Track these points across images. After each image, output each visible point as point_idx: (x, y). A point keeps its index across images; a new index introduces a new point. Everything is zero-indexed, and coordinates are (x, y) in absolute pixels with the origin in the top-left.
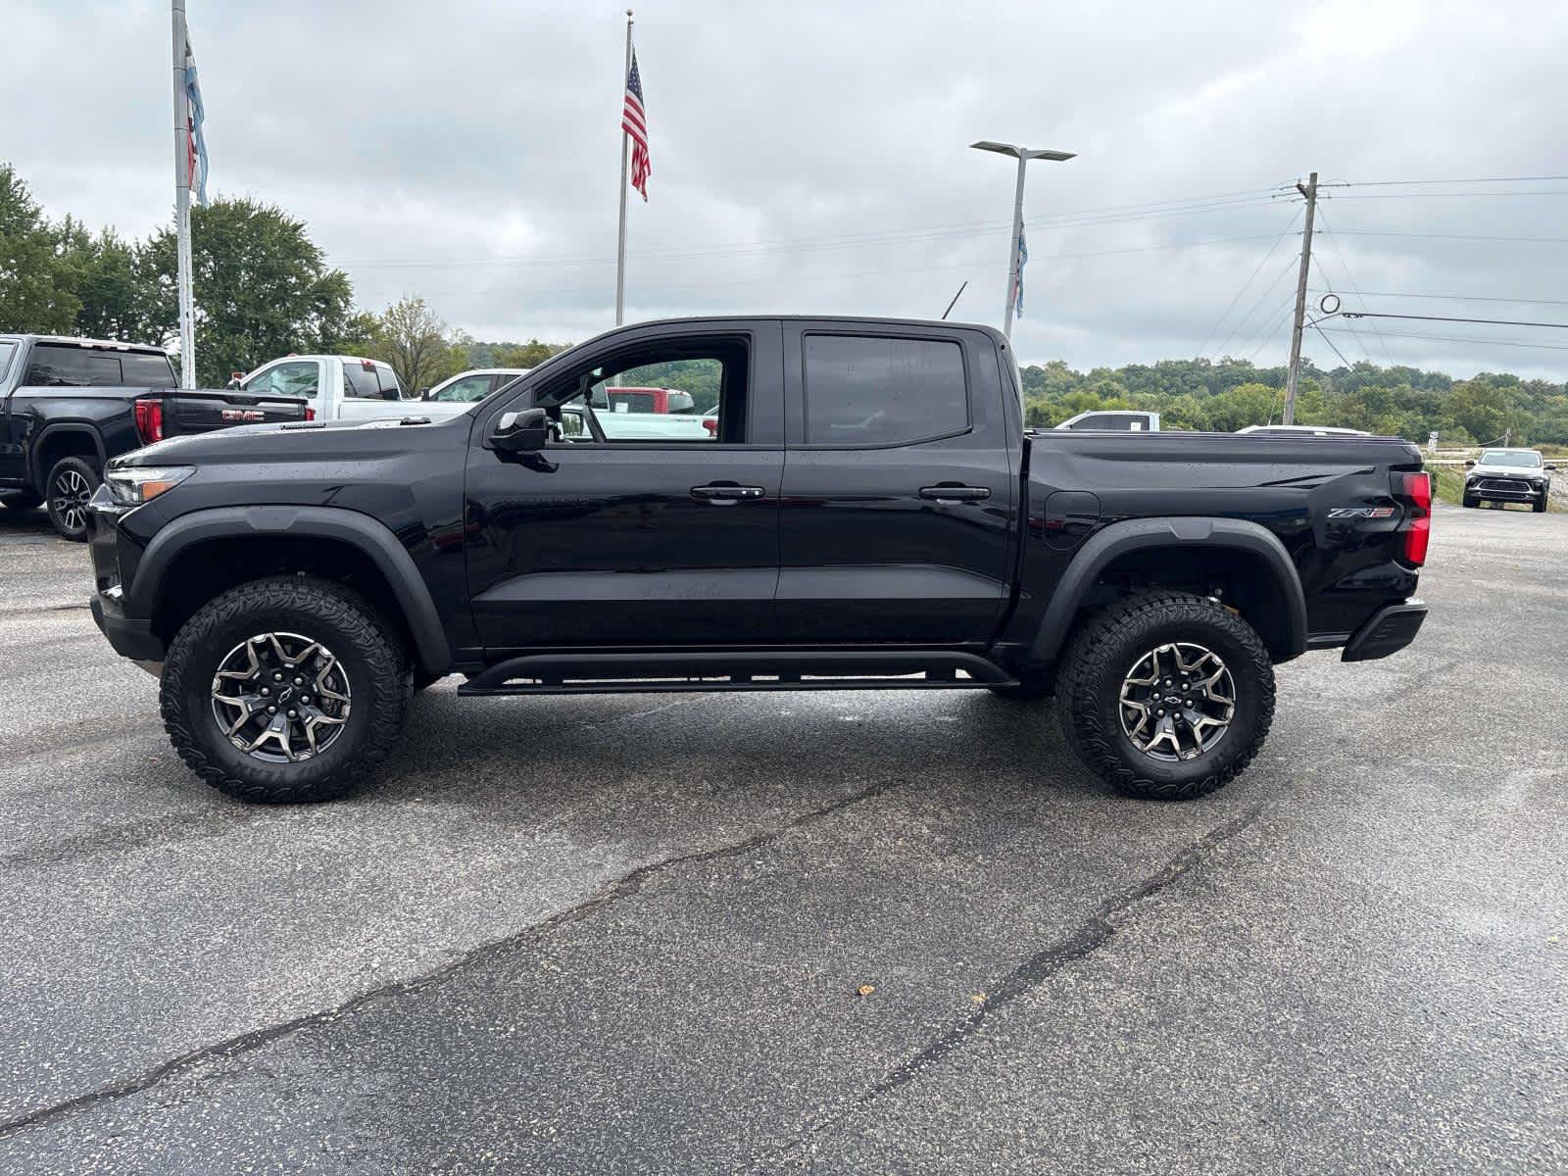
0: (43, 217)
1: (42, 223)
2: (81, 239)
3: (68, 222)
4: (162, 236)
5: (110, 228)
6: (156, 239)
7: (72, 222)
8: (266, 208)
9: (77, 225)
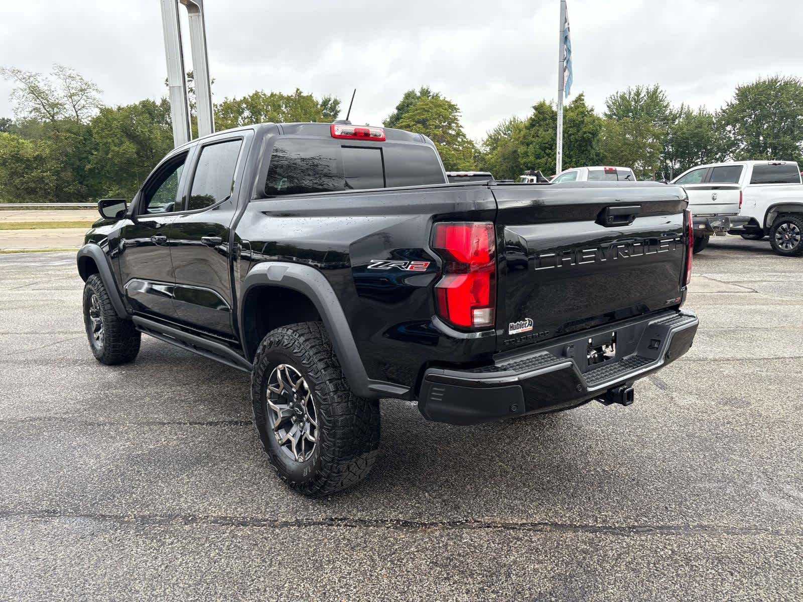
0: (671, 107)
1: (670, 109)
2: (688, 115)
3: (682, 108)
4: (728, 105)
5: (702, 107)
6: (724, 108)
7: (684, 106)
8: (787, 79)
9: (686, 108)
